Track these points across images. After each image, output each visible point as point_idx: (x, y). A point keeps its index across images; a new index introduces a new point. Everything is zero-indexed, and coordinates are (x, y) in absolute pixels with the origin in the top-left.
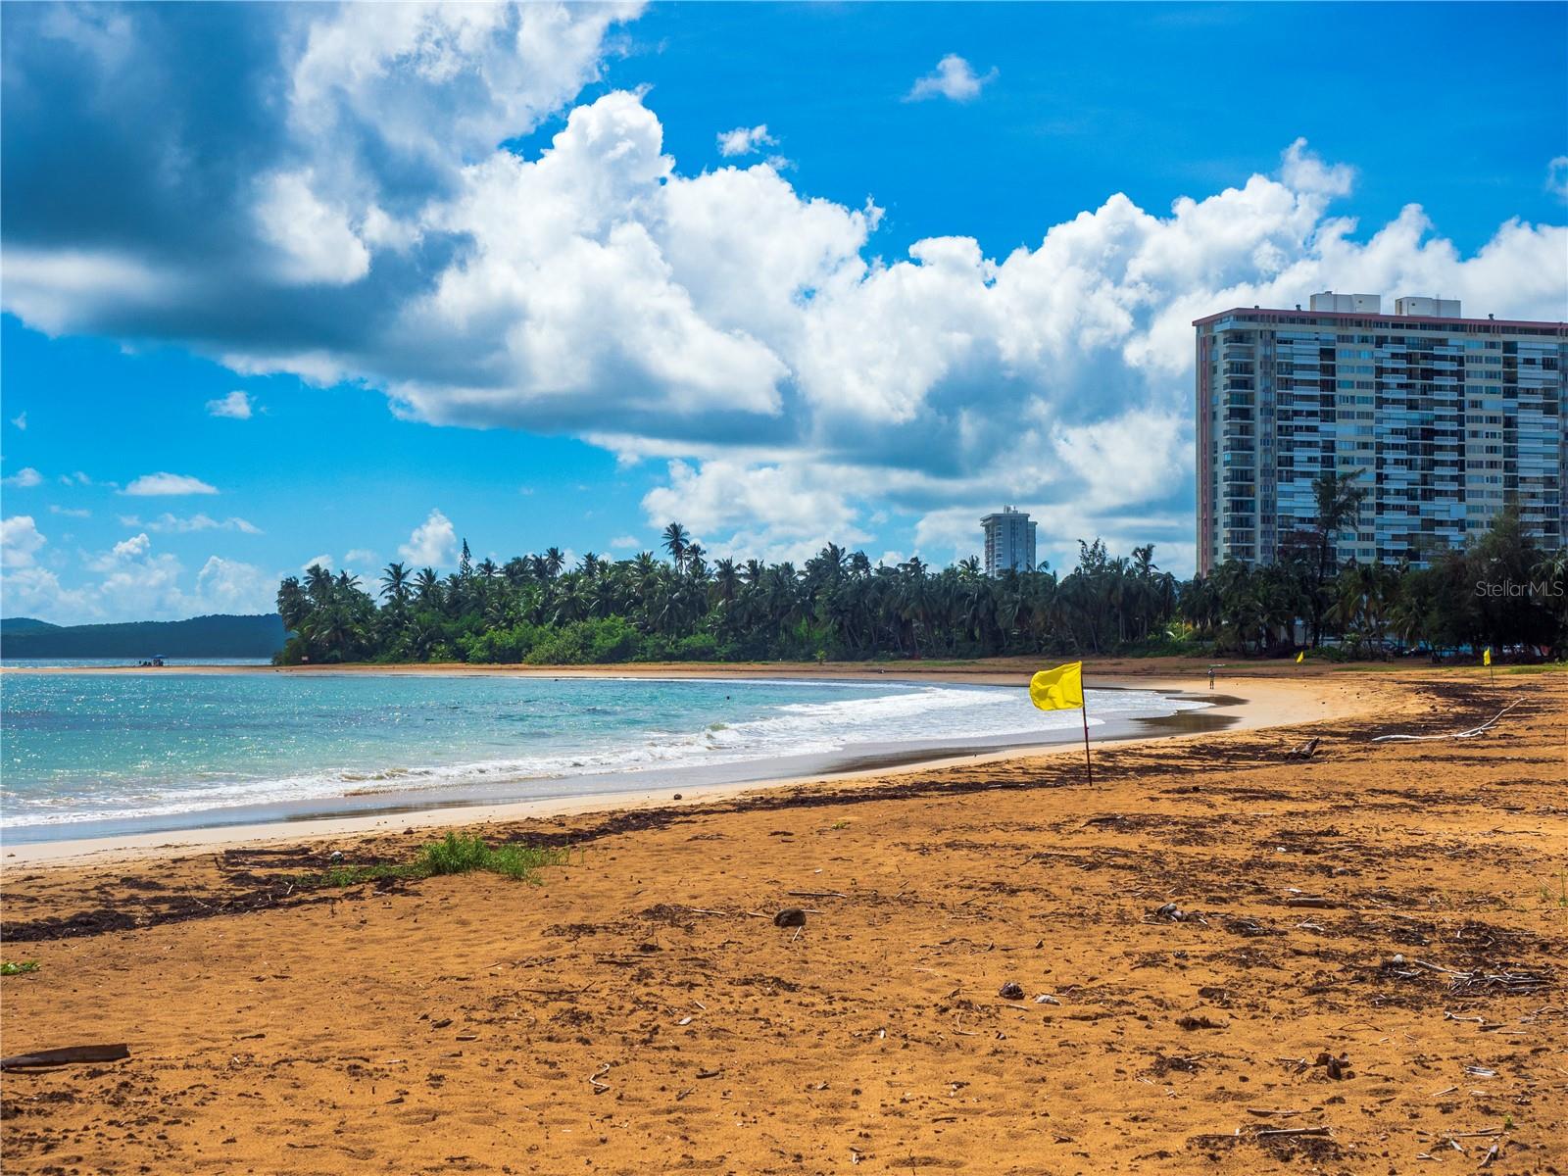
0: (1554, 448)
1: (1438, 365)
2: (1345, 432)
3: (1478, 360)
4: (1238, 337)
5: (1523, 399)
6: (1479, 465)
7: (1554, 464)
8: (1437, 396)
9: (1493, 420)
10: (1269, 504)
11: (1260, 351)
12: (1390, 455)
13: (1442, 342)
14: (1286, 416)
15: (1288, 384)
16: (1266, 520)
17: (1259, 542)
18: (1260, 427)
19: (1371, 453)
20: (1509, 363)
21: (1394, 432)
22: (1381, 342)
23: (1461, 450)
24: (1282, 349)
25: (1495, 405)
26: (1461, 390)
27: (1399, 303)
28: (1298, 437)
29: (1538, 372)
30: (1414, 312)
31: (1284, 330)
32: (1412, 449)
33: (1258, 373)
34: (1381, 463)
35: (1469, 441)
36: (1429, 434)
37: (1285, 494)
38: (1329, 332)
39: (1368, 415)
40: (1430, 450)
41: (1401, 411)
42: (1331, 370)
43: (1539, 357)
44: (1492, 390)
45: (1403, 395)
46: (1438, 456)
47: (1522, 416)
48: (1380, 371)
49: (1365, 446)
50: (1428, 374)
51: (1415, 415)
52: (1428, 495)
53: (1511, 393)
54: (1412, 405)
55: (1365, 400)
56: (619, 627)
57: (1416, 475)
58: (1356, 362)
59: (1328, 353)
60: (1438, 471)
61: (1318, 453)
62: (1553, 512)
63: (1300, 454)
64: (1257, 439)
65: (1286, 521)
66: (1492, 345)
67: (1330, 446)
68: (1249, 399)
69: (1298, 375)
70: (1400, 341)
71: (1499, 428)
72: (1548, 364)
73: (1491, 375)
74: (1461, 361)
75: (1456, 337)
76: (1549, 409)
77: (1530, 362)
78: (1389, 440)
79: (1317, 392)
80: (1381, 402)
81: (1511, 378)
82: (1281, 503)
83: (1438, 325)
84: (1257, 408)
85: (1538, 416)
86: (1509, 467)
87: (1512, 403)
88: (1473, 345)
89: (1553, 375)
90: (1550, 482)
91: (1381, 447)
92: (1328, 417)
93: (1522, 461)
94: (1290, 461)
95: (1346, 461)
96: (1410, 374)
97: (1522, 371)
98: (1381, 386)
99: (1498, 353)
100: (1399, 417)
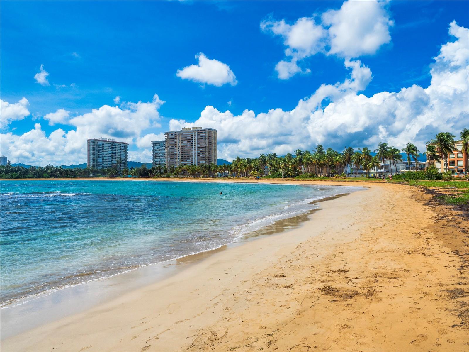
0: (125, 156)
1: (114, 146)
2: (105, 153)
3: (117, 146)
4: (93, 142)
5: (122, 150)
6: (117, 157)
7: (125, 157)
8: (114, 150)
9: (119, 152)
10: (97, 161)
11: (96, 144)
12: (109, 156)
13: (114, 144)
14: (99, 151)
15: (99, 148)
16: (97, 162)
17: (96, 165)
18: (96, 152)
19: (107, 156)
20: (120, 147)
21: (110, 153)
22: (108, 144)
23: (116, 155)
24: (98, 144)
25: (119, 151)
26: (116, 149)
27: (109, 139)
28: (100, 154)
29: (123, 148)
30: (111, 140)
31: (99, 142)
32: (111, 155)
33: (96, 147)
34: (108, 157)
35: (117, 155)
36: (113, 154)
37: (99, 160)
38: (103, 142)
39: (107, 151)
40: (113, 155)
41: (110, 151)
42: (103, 146)
43: (123, 146)
44: (119, 149)
45: (110, 149)
46: (114, 156)
47: (122, 152)
48: (108, 147)
49: (107, 155)
50: (113, 147)
51: (112, 152)
52: (113, 160)
53: (121, 150)
54: (111, 151)
55: (107, 150)
56: (17, 174)
57: (112, 158)
58: (106, 146)
59: (103, 145)
60: (114, 158)
61: (102, 155)
62: (124, 162)
63: (100, 155)
64: (96, 154)
65: (99, 163)
66: (119, 145)
67: (103, 155)
68: (95, 149)
69: (100, 147)
70: (110, 144)
71: (120, 153)
72: (124, 147)
73: (119, 148)
74: (116, 146)
75: (115, 144)
76: (124, 152)
77: (122, 146)
78: (109, 154)
79: (102, 149)
80: (108, 150)
81: (121, 148)
82: (98, 161)
83: (114, 142)
84: (96, 150)
85: (123, 152)
86: (121, 157)
87: (121, 151)
88: (117, 144)
89: (125, 148)
90: (124, 159)
91: (108, 155)
92: (103, 151)
93: (122, 157)
94: (99, 156)
95: (105, 156)
96: (111, 147)
97: (122, 147)
98: (108, 148)
99: (120, 145)
100: (110, 152)
